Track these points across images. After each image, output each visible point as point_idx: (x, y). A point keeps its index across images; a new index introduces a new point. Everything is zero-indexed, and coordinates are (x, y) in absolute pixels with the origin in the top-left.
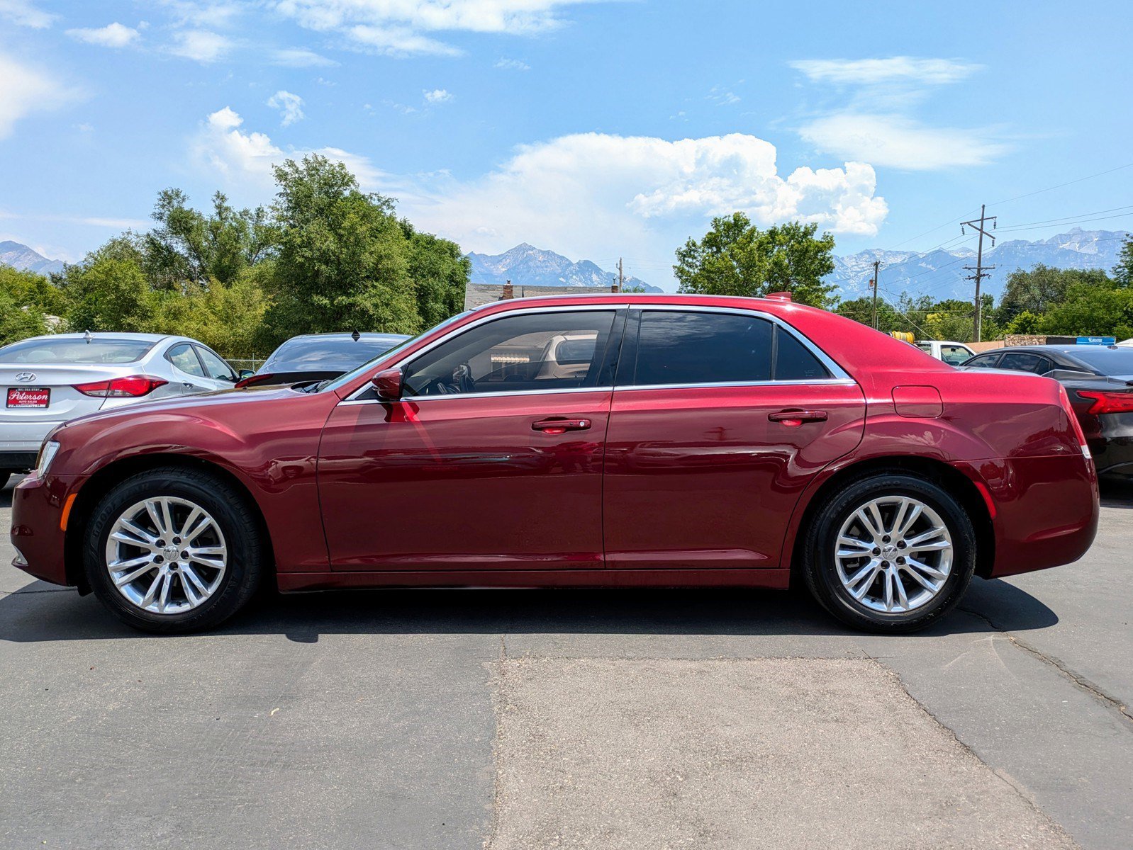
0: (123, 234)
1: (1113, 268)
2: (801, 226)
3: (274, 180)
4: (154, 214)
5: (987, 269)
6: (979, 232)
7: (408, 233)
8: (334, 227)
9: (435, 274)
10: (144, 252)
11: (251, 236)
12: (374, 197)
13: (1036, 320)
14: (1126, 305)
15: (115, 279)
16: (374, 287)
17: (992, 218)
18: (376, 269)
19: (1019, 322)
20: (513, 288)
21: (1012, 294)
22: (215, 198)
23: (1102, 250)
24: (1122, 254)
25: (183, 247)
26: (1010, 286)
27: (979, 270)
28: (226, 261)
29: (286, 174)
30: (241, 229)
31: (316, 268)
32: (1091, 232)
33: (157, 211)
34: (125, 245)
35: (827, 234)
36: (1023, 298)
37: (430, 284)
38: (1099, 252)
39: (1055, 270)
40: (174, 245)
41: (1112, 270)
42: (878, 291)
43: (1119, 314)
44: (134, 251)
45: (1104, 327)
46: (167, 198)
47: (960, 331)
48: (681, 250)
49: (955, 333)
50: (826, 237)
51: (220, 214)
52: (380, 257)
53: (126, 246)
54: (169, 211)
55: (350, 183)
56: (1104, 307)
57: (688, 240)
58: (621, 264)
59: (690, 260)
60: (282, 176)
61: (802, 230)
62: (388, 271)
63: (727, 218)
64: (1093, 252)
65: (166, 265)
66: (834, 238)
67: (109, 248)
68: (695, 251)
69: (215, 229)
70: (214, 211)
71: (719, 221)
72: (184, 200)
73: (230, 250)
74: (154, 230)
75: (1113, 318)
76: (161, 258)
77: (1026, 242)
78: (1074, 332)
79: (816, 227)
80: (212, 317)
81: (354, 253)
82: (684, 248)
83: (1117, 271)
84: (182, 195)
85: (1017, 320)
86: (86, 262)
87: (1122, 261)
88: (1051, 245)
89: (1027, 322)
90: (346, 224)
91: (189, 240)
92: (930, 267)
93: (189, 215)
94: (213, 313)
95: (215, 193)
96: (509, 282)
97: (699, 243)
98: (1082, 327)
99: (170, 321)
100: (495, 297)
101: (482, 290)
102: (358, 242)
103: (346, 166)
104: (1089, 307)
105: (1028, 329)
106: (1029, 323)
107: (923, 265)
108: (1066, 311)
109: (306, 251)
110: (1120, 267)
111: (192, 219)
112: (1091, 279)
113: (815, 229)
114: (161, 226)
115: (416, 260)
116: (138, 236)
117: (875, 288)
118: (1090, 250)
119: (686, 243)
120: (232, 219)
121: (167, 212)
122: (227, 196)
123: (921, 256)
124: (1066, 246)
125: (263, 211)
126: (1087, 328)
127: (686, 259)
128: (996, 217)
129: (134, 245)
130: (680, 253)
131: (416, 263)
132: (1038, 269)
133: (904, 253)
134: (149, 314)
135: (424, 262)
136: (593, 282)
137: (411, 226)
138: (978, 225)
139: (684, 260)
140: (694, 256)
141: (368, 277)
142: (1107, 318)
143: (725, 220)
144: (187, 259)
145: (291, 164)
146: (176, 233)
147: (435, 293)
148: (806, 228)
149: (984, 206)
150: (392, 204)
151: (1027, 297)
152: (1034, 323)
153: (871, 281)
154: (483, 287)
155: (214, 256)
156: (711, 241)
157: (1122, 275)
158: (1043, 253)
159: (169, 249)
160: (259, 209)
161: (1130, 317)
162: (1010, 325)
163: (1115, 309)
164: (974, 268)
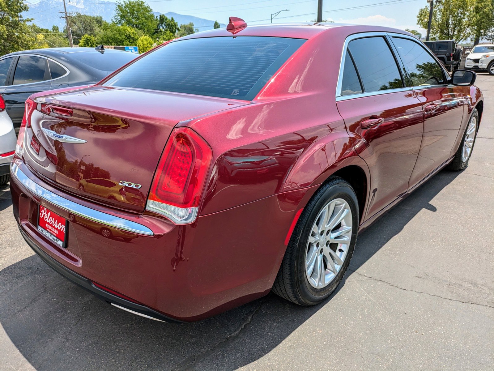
1: (114, 16)
13: (91, 38)
19: (84, 39)
23: (86, 7)
24: (116, 10)
27: (66, 13)
38: (85, 7)
41: (113, 17)
56: (118, 33)
87: (117, 13)
89: (88, 40)
98: (112, 42)
104: (113, 33)
105: (89, 43)
132: (78, 15)
142: (120, 38)
152: (91, 40)
157: (117, 20)
161: (128, 38)
162: (81, 41)
163: (122, 34)
164: (64, 13)
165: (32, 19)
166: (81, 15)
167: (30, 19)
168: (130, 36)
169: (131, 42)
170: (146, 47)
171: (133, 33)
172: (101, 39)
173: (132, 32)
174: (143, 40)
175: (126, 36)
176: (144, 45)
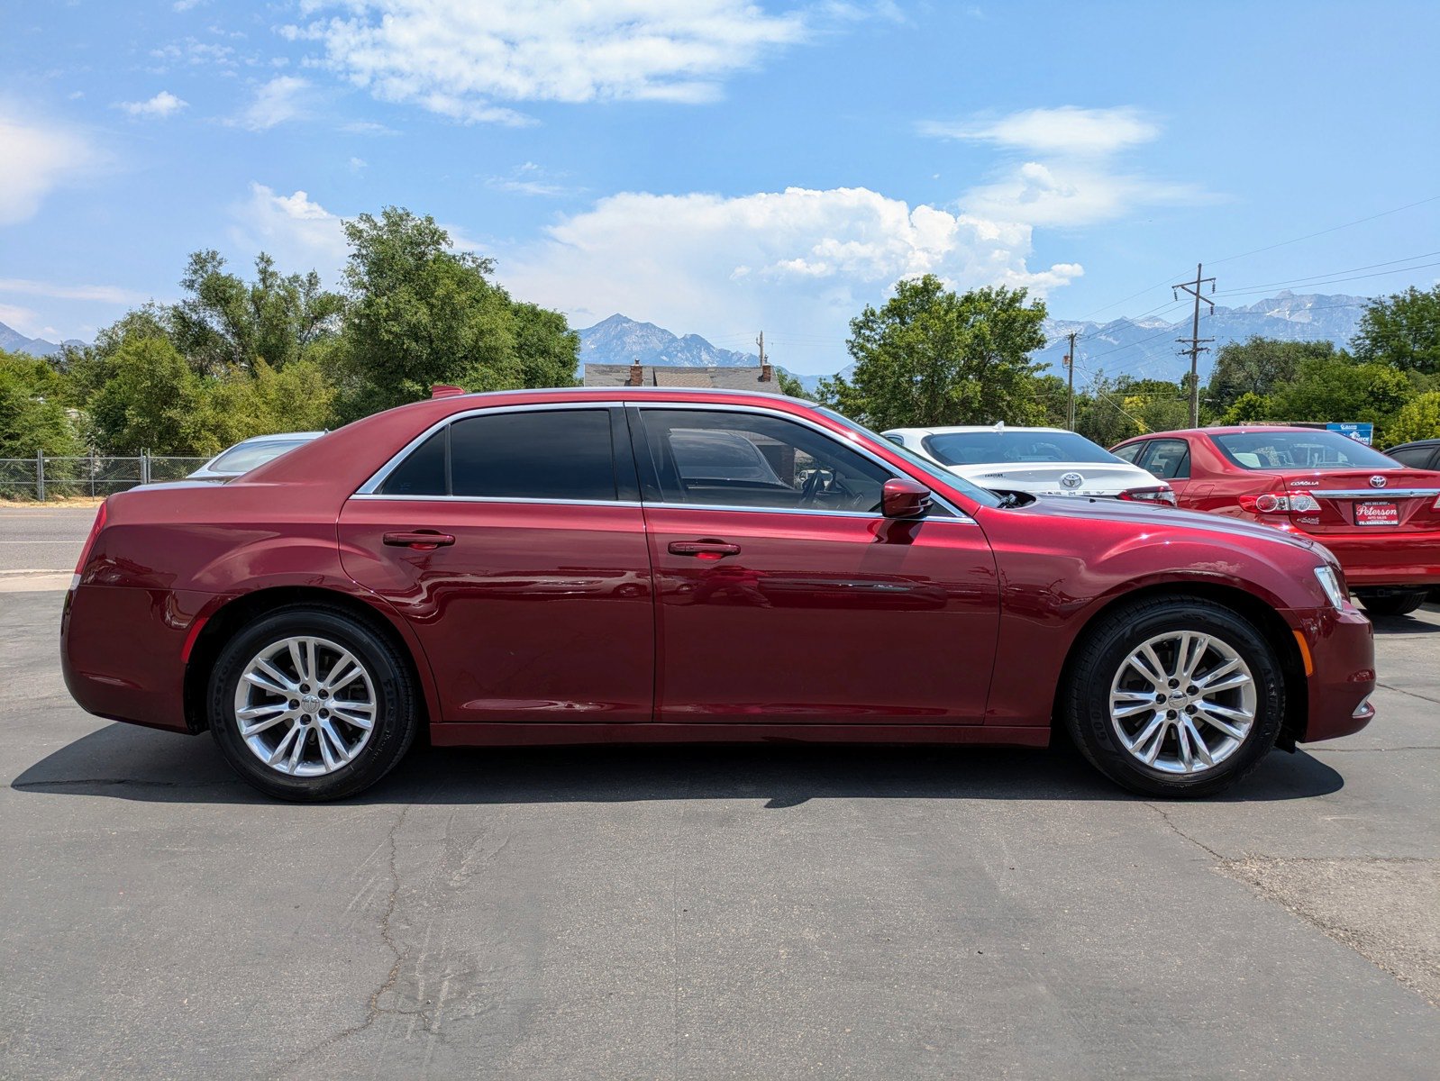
0: (144, 306)
1: (1351, 339)
2: (1008, 291)
3: (346, 239)
4: (184, 282)
5: (1204, 341)
6: (1195, 297)
7: (504, 300)
8: (424, 294)
9: (545, 352)
10: (169, 328)
11: (303, 307)
12: (467, 257)
13: (1261, 403)
14: (1371, 384)
15: (150, 363)
16: (476, 370)
17: (1210, 280)
18: (476, 347)
19: (1241, 406)
20: (643, 370)
21: (1224, 372)
22: (258, 261)
23: (1316, 318)
24: (1362, 322)
25: (218, 322)
26: (1221, 362)
27: (1195, 343)
28: (273, 340)
29: (361, 231)
30: (291, 299)
31: (405, 347)
32: (1303, 296)
33: (187, 277)
34: (146, 320)
35: (1037, 301)
36: (1238, 377)
37: (540, 364)
38: (1314, 320)
39: (1275, 343)
40: (209, 319)
41: (1349, 342)
42: (1074, 369)
43: (1363, 395)
44: (157, 327)
45: (1346, 411)
46: (200, 262)
47: (1167, 418)
48: (857, 321)
49: (1162, 420)
50: (1036, 305)
51: (264, 280)
52: (482, 332)
53: (148, 321)
54: (202, 277)
55: (441, 241)
56: (1345, 387)
57: (866, 308)
58: (761, 339)
59: (868, 333)
60: (355, 233)
61: (1009, 295)
62: (490, 349)
63: (915, 282)
64: (1305, 320)
65: (198, 343)
66: (1046, 306)
67: (125, 324)
68: (873, 322)
69: (257, 299)
70: (257, 277)
71: (906, 285)
72: (220, 263)
73: (277, 325)
74: (184, 302)
75: (1355, 400)
76: (192, 335)
77: (1226, 308)
78: (1309, 417)
79: (1026, 293)
80: (264, 408)
81: (451, 327)
82: (861, 318)
83: (1356, 343)
84: (218, 258)
85: (1239, 403)
86: (98, 342)
87: (1361, 331)
88: (1256, 313)
89: (1251, 406)
90: (440, 292)
91: (226, 314)
92: (1110, 339)
93: (228, 282)
94: (264, 403)
95: (259, 254)
96: (637, 362)
97: (878, 312)
98: (1319, 412)
99: (218, 413)
100: (622, 381)
101: (603, 372)
102: (454, 314)
103: (435, 220)
104: (1327, 387)
105: (1253, 414)
106: (1253, 407)
107: (1103, 338)
108: (1299, 392)
109: (393, 326)
110: (1359, 338)
111: (231, 287)
112: (1319, 353)
113: (1024, 295)
114: (193, 296)
115: (521, 336)
116: (162, 309)
117: (1071, 366)
118: (1303, 318)
119: (863, 311)
120: (279, 287)
121: (201, 280)
122: (272, 259)
123: (1100, 327)
124: (1275, 313)
125: (316, 277)
126: (1325, 412)
127: (862, 331)
128: (1214, 279)
129: (157, 319)
130: (855, 325)
131: (522, 340)
132: (1255, 342)
133: (1079, 323)
134: (192, 405)
135: (530, 338)
136: (702, 361)
137: (506, 293)
138: (1193, 288)
139: (860, 333)
140: (872, 327)
141: (465, 357)
142: (1349, 399)
143: (913, 283)
144: (222, 336)
145: (369, 219)
146: (211, 304)
147: (545, 376)
148: (1014, 294)
149: (1200, 266)
150: (490, 266)
151: (1242, 374)
152: (1259, 406)
153: (1066, 358)
154: (605, 369)
155: (257, 333)
156: (895, 310)
157: (1362, 349)
158: (1246, 322)
159: (201, 325)
160: (312, 274)
161: (1377, 399)
162: (1230, 410)
163: (1358, 389)
164: (1189, 341)
165: (1047, 365)
166: (1263, 342)
167: (1043, 364)
168: (1385, 393)
169: (1384, 409)
170: (1431, 425)
171: (1398, 385)
172: (1287, 405)
173: (1395, 381)
174: (1424, 405)
175: (1372, 393)
176: (1424, 416)
